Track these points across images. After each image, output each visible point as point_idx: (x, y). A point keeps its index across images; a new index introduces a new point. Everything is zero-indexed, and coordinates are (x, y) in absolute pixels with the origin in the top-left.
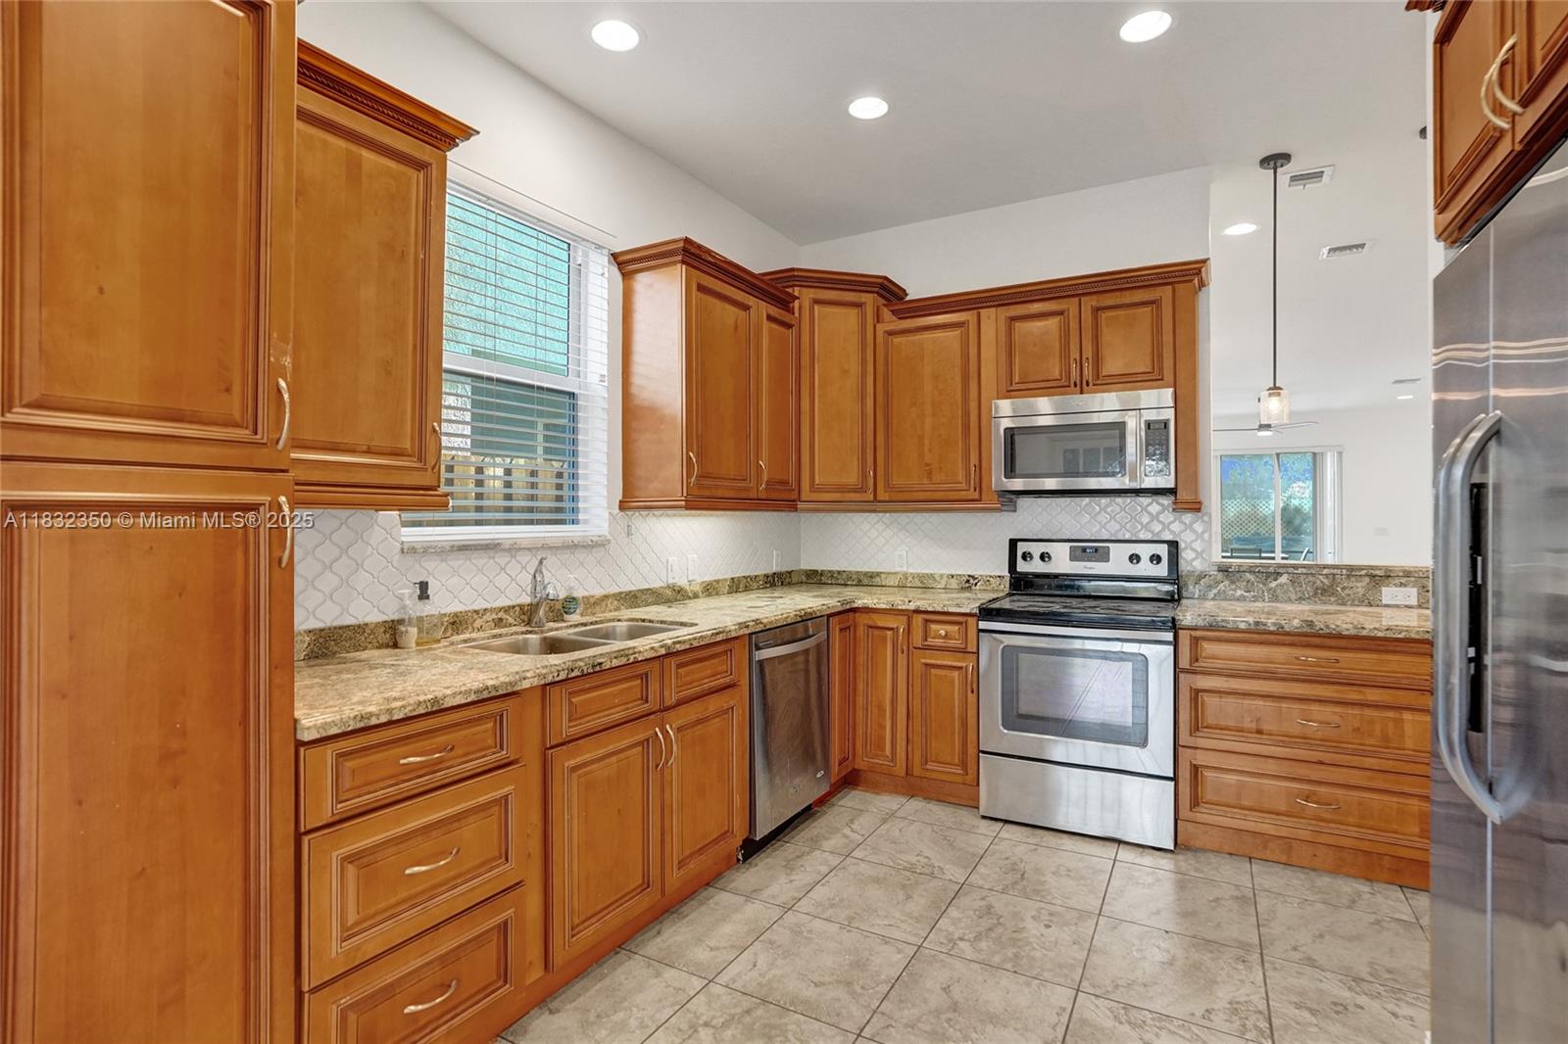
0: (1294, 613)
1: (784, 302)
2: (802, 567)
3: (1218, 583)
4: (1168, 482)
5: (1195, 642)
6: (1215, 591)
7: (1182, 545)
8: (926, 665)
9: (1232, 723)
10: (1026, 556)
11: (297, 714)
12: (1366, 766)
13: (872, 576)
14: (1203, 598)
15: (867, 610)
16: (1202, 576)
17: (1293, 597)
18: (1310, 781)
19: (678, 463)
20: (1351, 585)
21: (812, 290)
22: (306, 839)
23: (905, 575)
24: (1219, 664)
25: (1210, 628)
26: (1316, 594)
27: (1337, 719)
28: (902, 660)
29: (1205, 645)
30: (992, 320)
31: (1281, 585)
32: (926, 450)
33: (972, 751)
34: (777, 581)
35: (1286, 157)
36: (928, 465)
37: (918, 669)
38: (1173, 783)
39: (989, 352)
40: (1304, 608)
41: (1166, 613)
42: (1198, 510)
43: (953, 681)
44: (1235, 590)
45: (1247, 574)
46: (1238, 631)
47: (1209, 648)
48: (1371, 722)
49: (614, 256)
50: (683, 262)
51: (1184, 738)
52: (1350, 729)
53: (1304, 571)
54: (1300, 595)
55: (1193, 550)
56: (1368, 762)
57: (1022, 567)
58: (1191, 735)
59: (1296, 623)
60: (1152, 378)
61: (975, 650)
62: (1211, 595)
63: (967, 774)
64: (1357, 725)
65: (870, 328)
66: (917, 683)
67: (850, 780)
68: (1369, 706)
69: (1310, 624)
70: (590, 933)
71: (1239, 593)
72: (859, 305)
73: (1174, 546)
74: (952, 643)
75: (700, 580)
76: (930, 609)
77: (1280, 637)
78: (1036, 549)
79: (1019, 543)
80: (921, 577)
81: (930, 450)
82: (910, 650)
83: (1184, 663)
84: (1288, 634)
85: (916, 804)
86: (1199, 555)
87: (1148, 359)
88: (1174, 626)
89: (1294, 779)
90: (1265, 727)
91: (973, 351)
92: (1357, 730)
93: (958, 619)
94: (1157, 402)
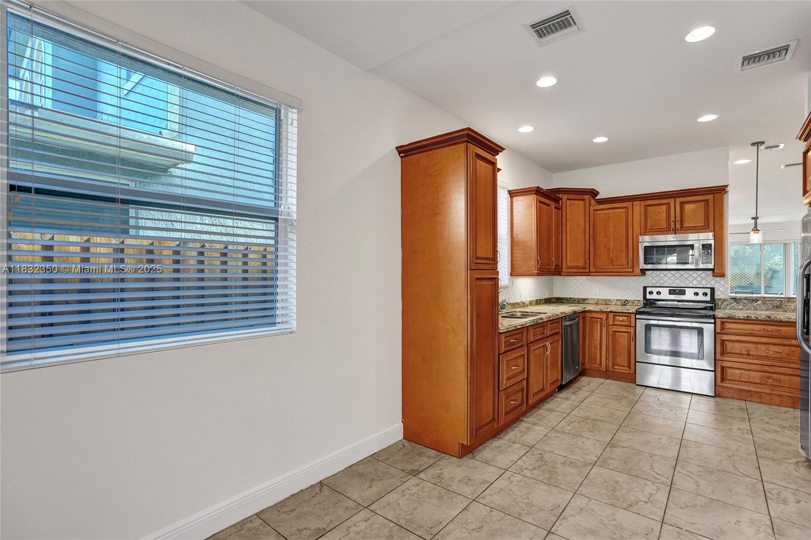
0: (763, 314)
1: (557, 200)
2: (554, 296)
3: (731, 303)
4: (711, 266)
5: (723, 323)
6: (730, 306)
7: (716, 289)
8: (614, 331)
9: (738, 352)
10: (651, 293)
11: (499, 327)
12: (792, 367)
13: (584, 300)
14: (725, 309)
15: (590, 311)
16: (725, 300)
17: (764, 309)
18: (769, 372)
19: (534, 260)
20: (789, 304)
21: (566, 195)
22: (501, 356)
23: (598, 300)
24: (732, 331)
25: (729, 318)
26: (773, 308)
27: (780, 350)
28: (604, 330)
29: (727, 324)
30: (638, 207)
31: (758, 304)
32: (611, 253)
33: (633, 361)
34: (548, 301)
35: (763, 143)
36: (611, 259)
37: (611, 332)
38: (714, 373)
39: (637, 217)
40: (769, 313)
41: (711, 313)
42: (724, 276)
43: (624, 337)
44: (739, 306)
45: (744, 300)
46: (739, 319)
47: (728, 325)
48: (794, 351)
49: (509, 191)
50: (535, 194)
51: (718, 357)
52: (785, 354)
53: (769, 299)
54: (766, 308)
55: (720, 291)
56: (792, 366)
57: (649, 296)
58: (721, 356)
59: (763, 317)
60: (704, 228)
61: (634, 326)
62: (728, 308)
63: (630, 370)
64: (788, 353)
65: (588, 208)
66: (611, 338)
67: (583, 373)
68: (793, 346)
69: (769, 317)
70: (537, 398)
71: (740, 307)
72: (583, 200)
73: (713, 290)
74: (625, 323)
75: (528, 300)
76: (616, 311)
77: (757, 321)
78: (655, 290)
79: (648, 288)
80: (605, 300)
81: (612, 254)
82: (608, 325)
83: (718, 330)
84: (760, 320)
85: (609, 381)
86: (722, 293)
87: (703, 222)
88: (714, 317)
89: (763, 372)
90: (751, 353)
91: (630, 218)
92: (788, 354)
93: (628, 315)
94: (708, 237)
